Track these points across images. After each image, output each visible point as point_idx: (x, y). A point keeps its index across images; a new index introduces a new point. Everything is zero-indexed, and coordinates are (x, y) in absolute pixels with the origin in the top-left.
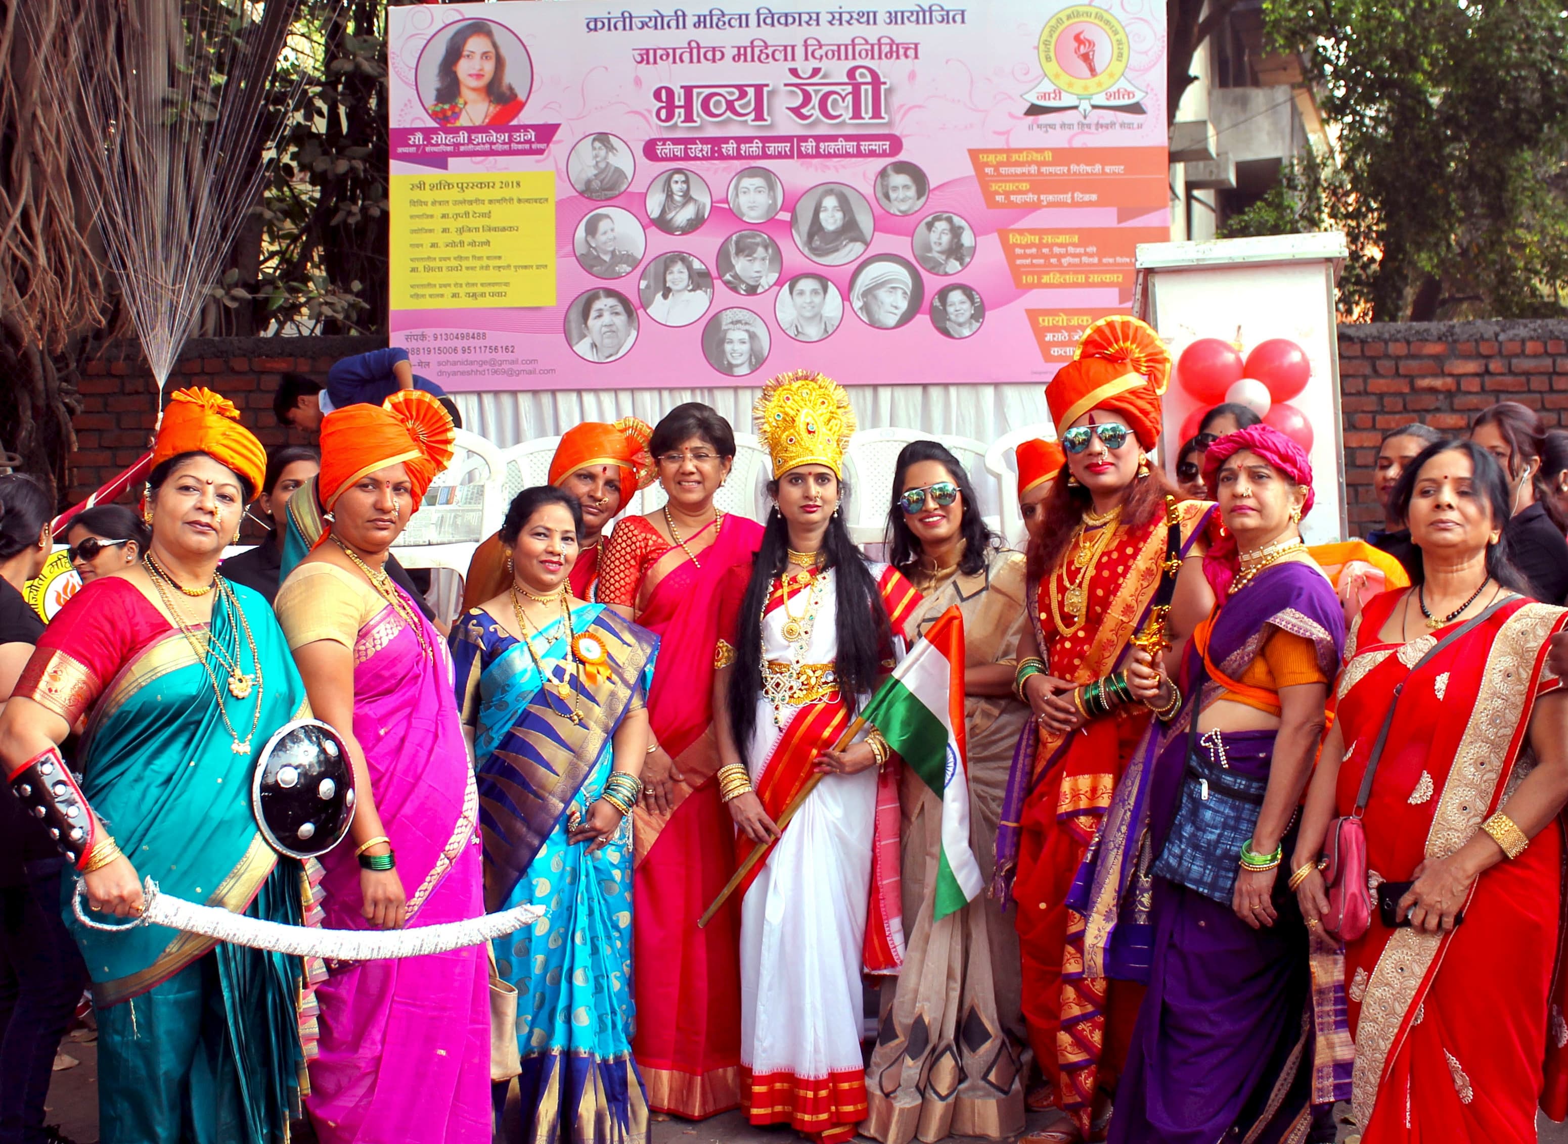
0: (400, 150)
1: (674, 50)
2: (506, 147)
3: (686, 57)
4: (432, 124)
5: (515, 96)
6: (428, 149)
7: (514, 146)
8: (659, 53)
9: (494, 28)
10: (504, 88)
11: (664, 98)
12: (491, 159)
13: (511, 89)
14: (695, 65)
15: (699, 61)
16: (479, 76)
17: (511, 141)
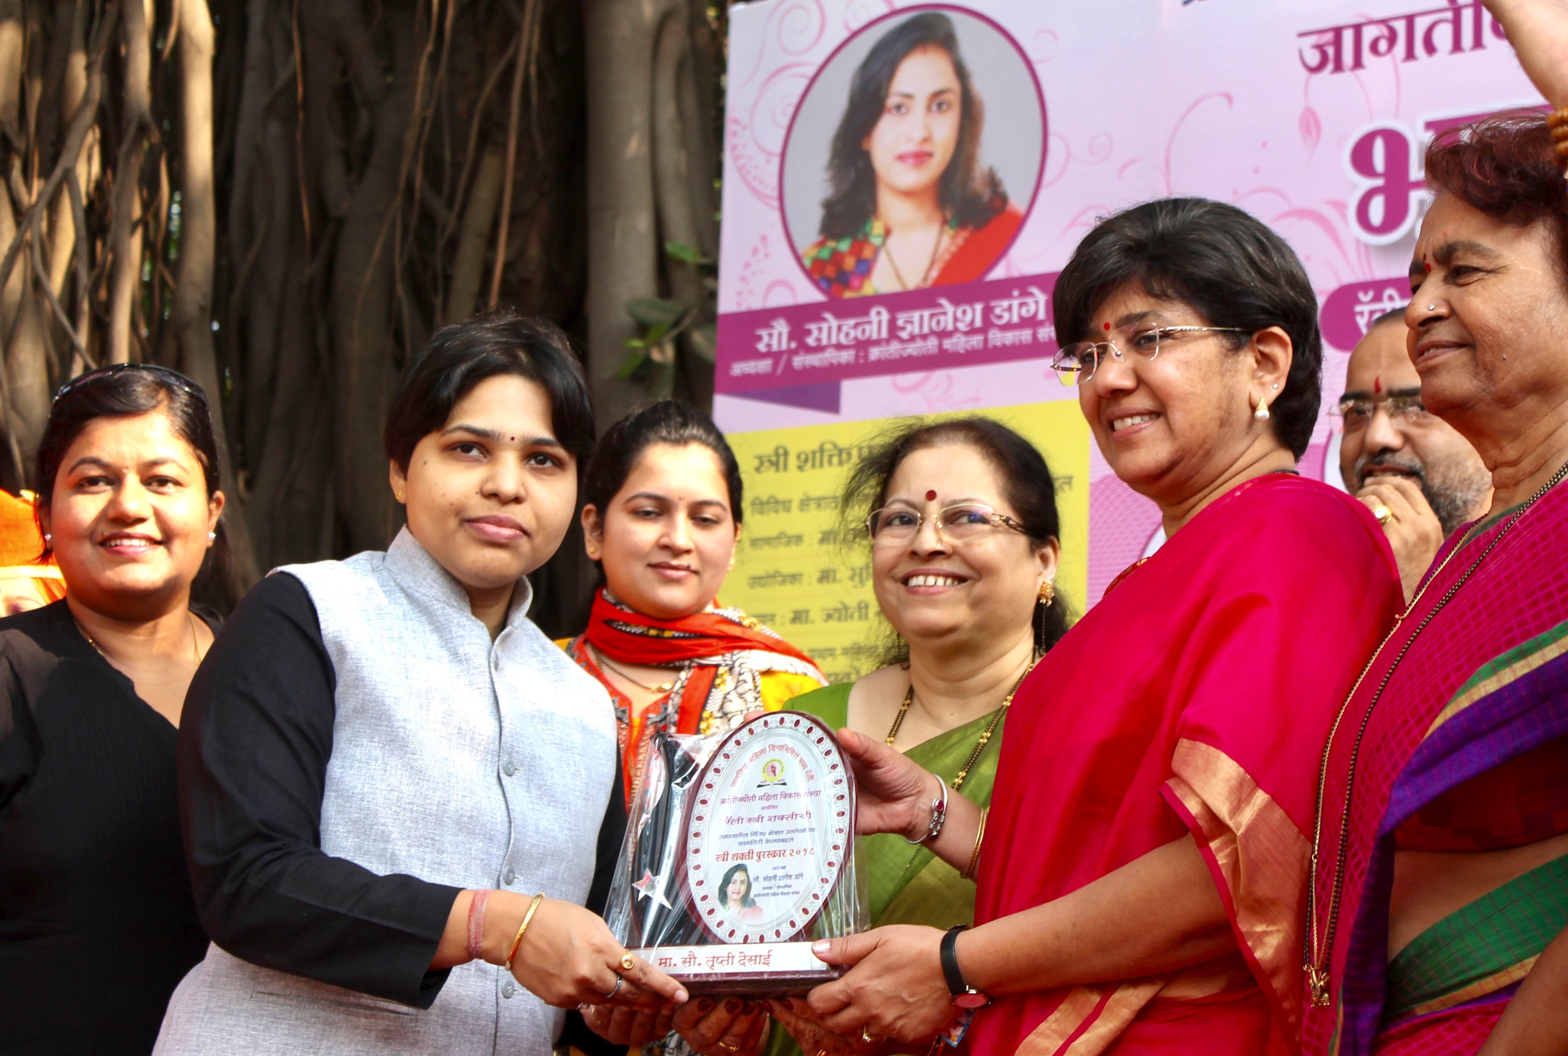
0: (739, 368)
1: (1410, 20)
2: (976, 341)
3: (1443, 36)
4: (809, 294)
5: (1000, 199)
6: (799, 361)
7: (997, 338)
8: (1369, 34)
9: (961, 25)
10: (978, 183)
11: (1379, 160)
12: (940, 376)
13: (993, 182)
14: (1469, 57)
15: (1478, 43)
16: (921, 157)
17: (987, 324)
